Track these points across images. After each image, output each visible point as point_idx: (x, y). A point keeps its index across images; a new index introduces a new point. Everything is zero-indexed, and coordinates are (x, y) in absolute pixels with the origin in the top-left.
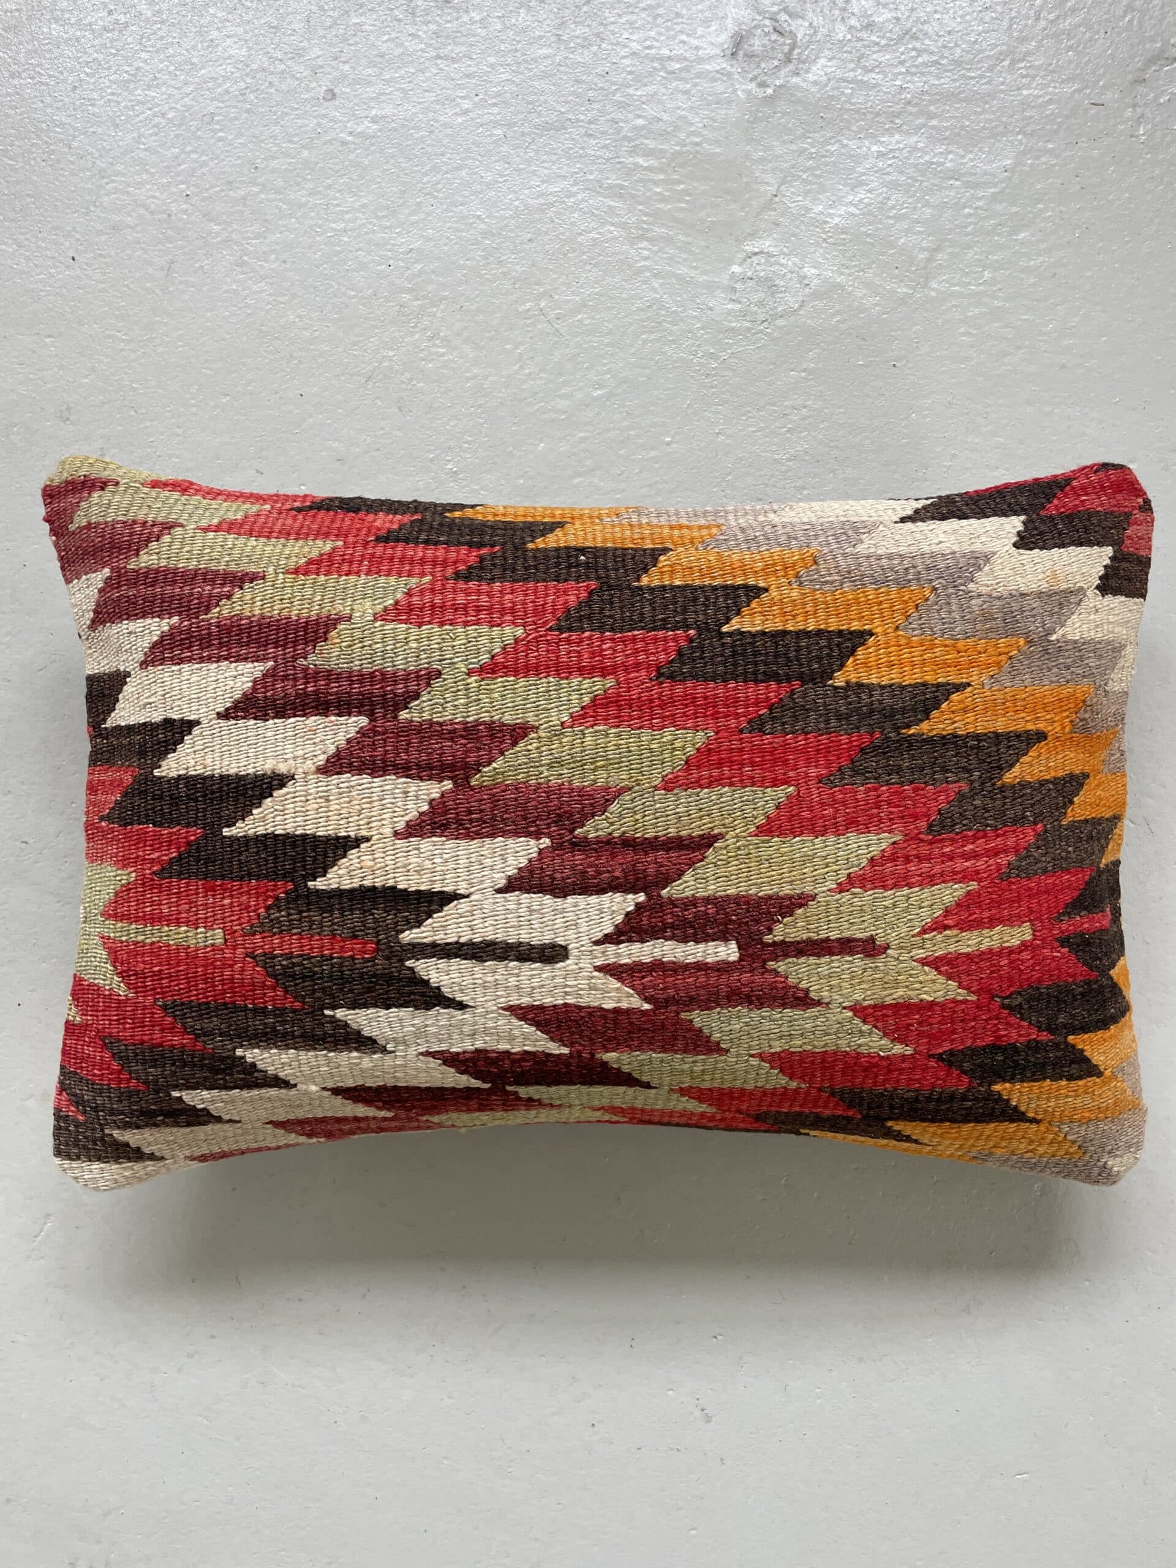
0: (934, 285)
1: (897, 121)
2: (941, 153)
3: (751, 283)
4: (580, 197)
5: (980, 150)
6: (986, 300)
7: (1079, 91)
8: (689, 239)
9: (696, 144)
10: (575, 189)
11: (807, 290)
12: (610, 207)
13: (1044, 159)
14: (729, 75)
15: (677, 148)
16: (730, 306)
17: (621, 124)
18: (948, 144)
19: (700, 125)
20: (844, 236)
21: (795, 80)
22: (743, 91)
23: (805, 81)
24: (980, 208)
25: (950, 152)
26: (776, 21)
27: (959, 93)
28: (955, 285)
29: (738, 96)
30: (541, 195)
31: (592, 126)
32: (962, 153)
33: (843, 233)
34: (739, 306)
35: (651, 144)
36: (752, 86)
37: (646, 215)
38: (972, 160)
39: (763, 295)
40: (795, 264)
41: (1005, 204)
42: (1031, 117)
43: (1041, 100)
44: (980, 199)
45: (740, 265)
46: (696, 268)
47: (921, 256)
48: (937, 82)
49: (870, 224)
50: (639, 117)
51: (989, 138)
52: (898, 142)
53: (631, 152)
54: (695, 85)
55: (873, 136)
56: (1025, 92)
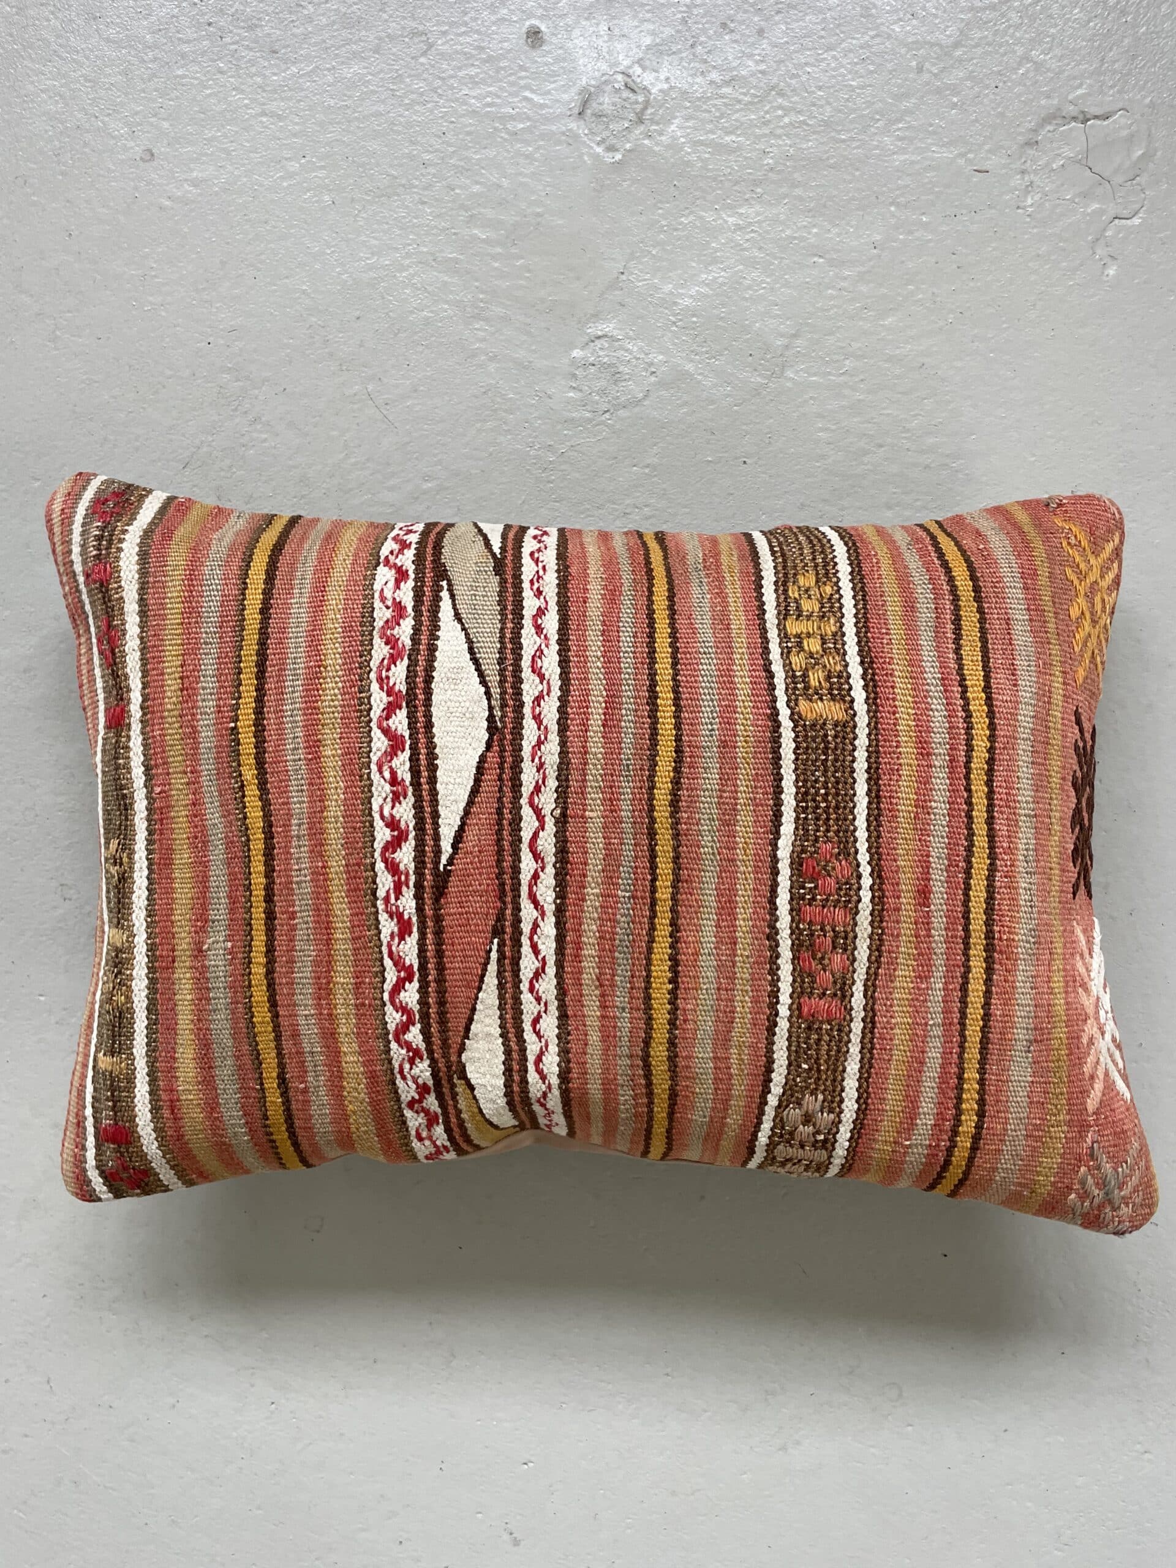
0: (790, 374)
1: (759, 190)
2: (805, 227)
3: (592, 369)
4: (411, 271)
5: (848, 224)
6: (846, 392)
7: (962, 155)
8: (528, 320)
9: (539, 215)
10: (407, 262)
11: (653, 379)
12: (445, 283)
13: (917, 234)
14: (576, 137)
15: (518, 219)
16: (571, 394)
17: (457, 191)
18: (813, 216)
19: (544, 194)
20: (695, 319)
21: (646, 142)
22: (590, 155)
23: (657, 144)
24: (845, 289)
25: (814, 226)
26: (629, 76)
27: (828, 159)
28: (815, 375)
29: (585, 162)
30: (371, 268)
31: (426, 193)
32: (829, 227)
33: (694, 316)
34: (579, 394)
35: (489, 213)
36: (599, 150)
37: (482, 293)
38: (839, 235)
39: (603, 383)
40: (641, 349)
41: (872, 285)
42: (908, 186)
43: (917, 167)
44: (845, 279)
45: (582, 348)
46: (535, 352)
47: (779, 343)
48: (804, 146)
49: (723, 305)
50: (477, 183)
51: (857, 209)
52: (758, 214)
53: (468, 222)
54: (539, 147)
55: (731, 207)
56: (902, 158)
